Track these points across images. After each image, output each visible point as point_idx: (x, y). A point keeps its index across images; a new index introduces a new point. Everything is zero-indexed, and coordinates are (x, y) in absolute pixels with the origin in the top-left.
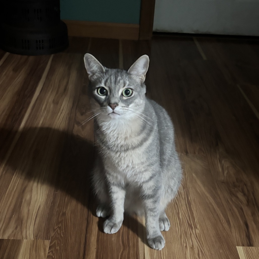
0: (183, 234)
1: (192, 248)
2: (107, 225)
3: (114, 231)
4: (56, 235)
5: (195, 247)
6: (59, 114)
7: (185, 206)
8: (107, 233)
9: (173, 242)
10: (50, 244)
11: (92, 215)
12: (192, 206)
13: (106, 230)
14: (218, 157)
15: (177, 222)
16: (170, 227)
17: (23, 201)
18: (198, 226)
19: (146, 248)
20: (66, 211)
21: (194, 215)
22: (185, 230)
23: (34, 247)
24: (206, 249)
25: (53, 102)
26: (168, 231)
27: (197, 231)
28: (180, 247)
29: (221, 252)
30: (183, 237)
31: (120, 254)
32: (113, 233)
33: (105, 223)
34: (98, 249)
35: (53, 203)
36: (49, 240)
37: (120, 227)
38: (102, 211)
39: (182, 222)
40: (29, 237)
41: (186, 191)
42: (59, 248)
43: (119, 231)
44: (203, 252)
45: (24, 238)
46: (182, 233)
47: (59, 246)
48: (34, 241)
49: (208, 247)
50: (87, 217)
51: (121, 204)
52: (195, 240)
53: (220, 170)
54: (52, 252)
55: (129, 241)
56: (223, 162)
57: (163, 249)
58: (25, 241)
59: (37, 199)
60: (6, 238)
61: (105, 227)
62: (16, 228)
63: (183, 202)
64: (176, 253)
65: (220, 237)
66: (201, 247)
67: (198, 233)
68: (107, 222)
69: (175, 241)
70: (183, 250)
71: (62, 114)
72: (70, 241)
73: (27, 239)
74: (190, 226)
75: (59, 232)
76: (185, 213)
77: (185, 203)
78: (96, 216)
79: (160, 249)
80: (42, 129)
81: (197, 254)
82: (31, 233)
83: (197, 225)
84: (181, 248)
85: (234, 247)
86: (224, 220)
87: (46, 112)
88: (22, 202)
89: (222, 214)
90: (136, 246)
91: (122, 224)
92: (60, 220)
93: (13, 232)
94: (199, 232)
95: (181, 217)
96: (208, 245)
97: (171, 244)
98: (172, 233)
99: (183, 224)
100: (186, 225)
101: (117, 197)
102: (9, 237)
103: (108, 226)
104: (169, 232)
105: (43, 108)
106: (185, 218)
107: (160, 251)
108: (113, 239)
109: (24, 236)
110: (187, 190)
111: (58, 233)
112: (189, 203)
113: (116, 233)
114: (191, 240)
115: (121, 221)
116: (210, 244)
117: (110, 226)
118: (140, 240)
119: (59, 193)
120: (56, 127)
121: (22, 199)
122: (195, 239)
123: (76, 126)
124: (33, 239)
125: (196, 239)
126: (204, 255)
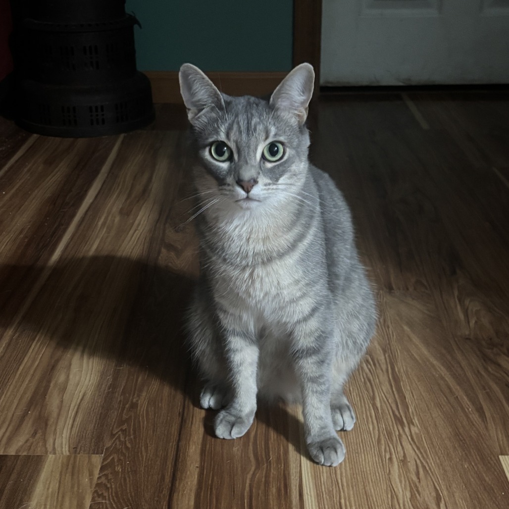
0: (384, 435)
1: (404, 461)
2: (221, 421)
3: (236, 433)
4: (116, 444)
5: (409, 460)
6: (131, 232)
7: (387, 383)
8: (221, 437)
9: (362, 450)
10: (103, 463)
11: (191, 407)
12: (402, 383)
13: (221, 431)
14: (456, 293)
15: (370, 413)
16: (355, 424)
17: (52, 385)
18: (416, 421)
19: (305, 462)
20: (137, 401)
21: (407, 400)
22: (389, 429)
23: (70, 467)
24: (434, 463)
25: (121, 212)
26: (352, 430)
27: (414, 430)
28: (377, 459)
29: (466, 466)
30: (383, 442)
31: (249, 476)
32: (235, 438)
33: (219, 417)
34: (202, 468)
35: (113, 386)
36: (102, 454)
37: (250, 426)
38: (212, 395)
39: (382, 414)
40: (59, 449)
41: (389, 356)
42: (122, 468)
43: (248, 433)
44: (428, 468)
45: (48, 453)
46: (381, 434)
47: (122, 465)
48: (69, 457)
49: (437, 458)
50: (181, 410)
51: (251, 376)
52: (410, 446)
53: (462, 316)
54: (106, 476)
55: (269, 453)
56: (467, 302)
57: (341, 464)
58: (51, 457)
59: (79, 381)
60: (13, 453)
61: (217, 424)
62: (35, 433)
63: (383, 378)
64: (369, 472)
65: (464, 440)
66: (421, 459)
67: (415, 433)
68: (222, 414)
69: (366, 449)
70: (383, 465)
71: (137, 232)
72: (144, 454)
73: (55, 453)
74: (399, 420)
75: (122, 439)
76: (388, 396)
77: (387, 378)
78: (201, 408)
79: (334, 465)
80: (95, 259)
81: (413, 473)
82: (64, 443)
83: (414, 418)
84: (380, 461)
85: (494, 456)
86: (470, 408)
87: (105, 230)
88: (49, 386)
89: (468, 396)
90: (283, 461)
91: (254, 419)
92: (125, 417)
93: (27, 441)
94: (417, 431)
95: (379, 405)
96: (437, 454)
97: (358, 456)
98: (361, 434)
99: (383, 417)
100: (390, 419)
101: (241, 360)
102: (18, 451)
103: (224, 422)
104: (354, 432)
105: (100, 223)
106: (388, 405)
107: (335, 467)
108: (235, 449)
109: (50, 448)
110: (392, 354)
111: (120, 441)
112: (396, 379)
113: (241, 438)
114: (401, 448)
115: (252, 411)
116: (442, 453)
117: (229, 423)
118: (291, 448)
119: (125, 368)
120: (124, 254)
121: (49, 382)
122: (409, 444)
123: (163, 250)
124: (68, 453)
125: (411, 444)
126: (430, 475)
